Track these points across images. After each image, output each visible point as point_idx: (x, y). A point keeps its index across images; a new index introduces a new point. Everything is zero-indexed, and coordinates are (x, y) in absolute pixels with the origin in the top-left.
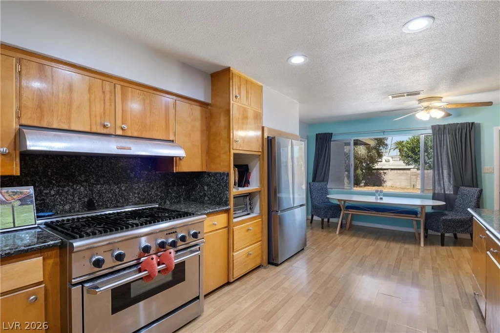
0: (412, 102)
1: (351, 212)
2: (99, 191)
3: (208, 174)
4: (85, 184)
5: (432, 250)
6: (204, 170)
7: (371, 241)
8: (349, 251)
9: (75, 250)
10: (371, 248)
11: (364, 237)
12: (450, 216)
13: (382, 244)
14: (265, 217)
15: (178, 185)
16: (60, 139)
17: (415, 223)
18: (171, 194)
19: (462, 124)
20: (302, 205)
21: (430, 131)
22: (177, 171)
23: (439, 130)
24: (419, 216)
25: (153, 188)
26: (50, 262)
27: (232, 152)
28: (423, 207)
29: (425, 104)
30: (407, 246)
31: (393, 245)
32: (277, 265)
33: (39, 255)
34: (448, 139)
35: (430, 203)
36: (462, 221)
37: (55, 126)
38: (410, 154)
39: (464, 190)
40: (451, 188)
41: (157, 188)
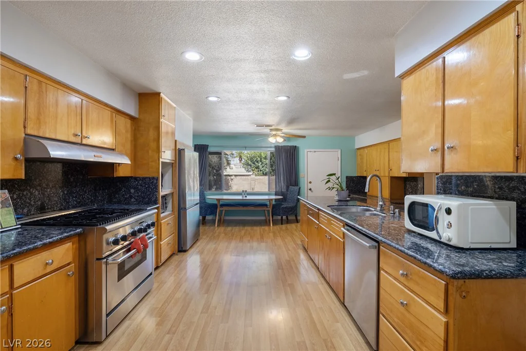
0: (266, 130)
1: (225, 208)
2: (49, 195)
3: (136, 179)
4: (39, 188)
5: (278, 227)
6: (132, 175)
7: (241, 228)
8: (230, 235)
9: (108, 231)
10: (243, 232)
11: (236, 226)
12: (285, 205)
13: (249, 228)
14: (176, 213)
15: (103, 190)
16: (61, 149)
17: (266, 212)
18: (98, 197)
19: (290, 146)
20: (197, 204)
21: (273, 149)
22: (117, 176)
23: (279, 149)
24: (268, 207)
25: (86, 192)
26: (74, 246)
27: (161, 160)
28: (270, 200)
29: (274, 133)
30: (263, 227)
31: (255, 228)
32: (185, 251)
33: (69, 241)
34: (283, 155)
35: (274, 197)
36: (291, 208)
37: (47, 136)
38: (250, 162)
39: (292, 188)
40: (285, 187)
41: (89, 192)
